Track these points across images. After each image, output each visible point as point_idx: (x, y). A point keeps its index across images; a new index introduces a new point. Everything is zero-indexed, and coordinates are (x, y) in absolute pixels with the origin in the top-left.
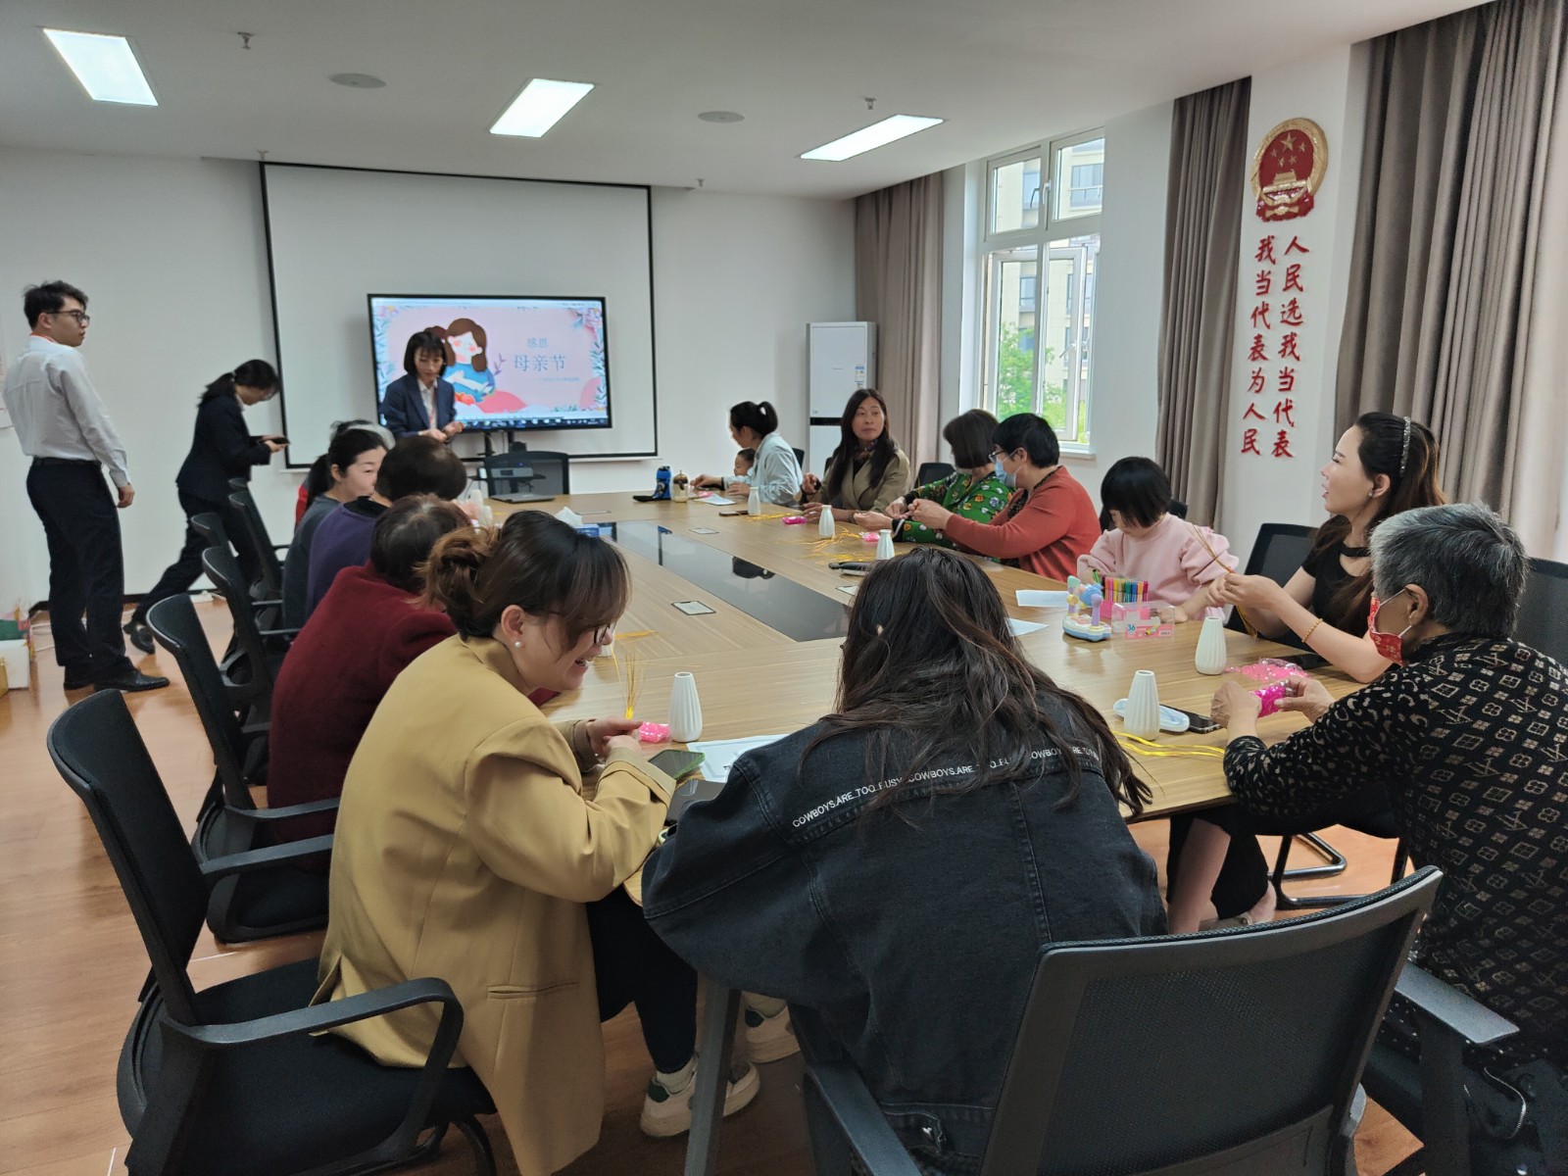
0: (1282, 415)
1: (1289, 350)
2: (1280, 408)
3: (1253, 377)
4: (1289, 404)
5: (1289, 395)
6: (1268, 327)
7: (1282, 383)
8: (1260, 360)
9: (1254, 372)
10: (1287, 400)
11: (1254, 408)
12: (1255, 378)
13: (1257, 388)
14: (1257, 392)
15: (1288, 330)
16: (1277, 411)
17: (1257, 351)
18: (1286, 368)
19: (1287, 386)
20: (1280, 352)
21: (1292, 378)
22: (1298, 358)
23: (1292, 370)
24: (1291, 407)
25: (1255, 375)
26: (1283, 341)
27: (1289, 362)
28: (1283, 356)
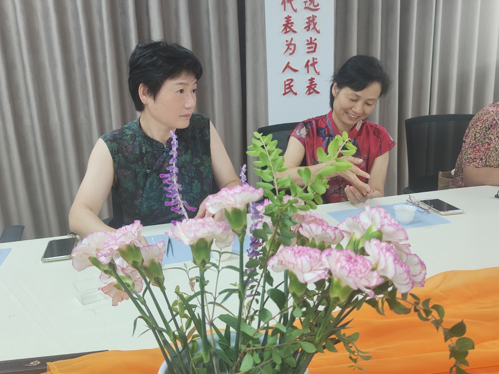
0: (311, 68)
1: (312, 27)
2: (309, 64)
3: (287, 45)
4: (315, 61)
5: (314, 55)
6: (295, 11)
7: (309, 48)
8: (291, 33)
9: (287, 41)
10: (313, 58)
11: (290, 65)
12: (288, 45)
13: (291, 52)
14: (290, 54)
15: (310, 14)
16: (307, 65)
17: (288, 26)
18: (311, 38)
19: (312, 50)
20: (305, 28)
21: (316, 44)
22: (318, 32)
23: (316, 39)
24: (317, 62)
25: (288, 43)
26: (307, 21)
27: (312, 34)
28: (308, 30)
